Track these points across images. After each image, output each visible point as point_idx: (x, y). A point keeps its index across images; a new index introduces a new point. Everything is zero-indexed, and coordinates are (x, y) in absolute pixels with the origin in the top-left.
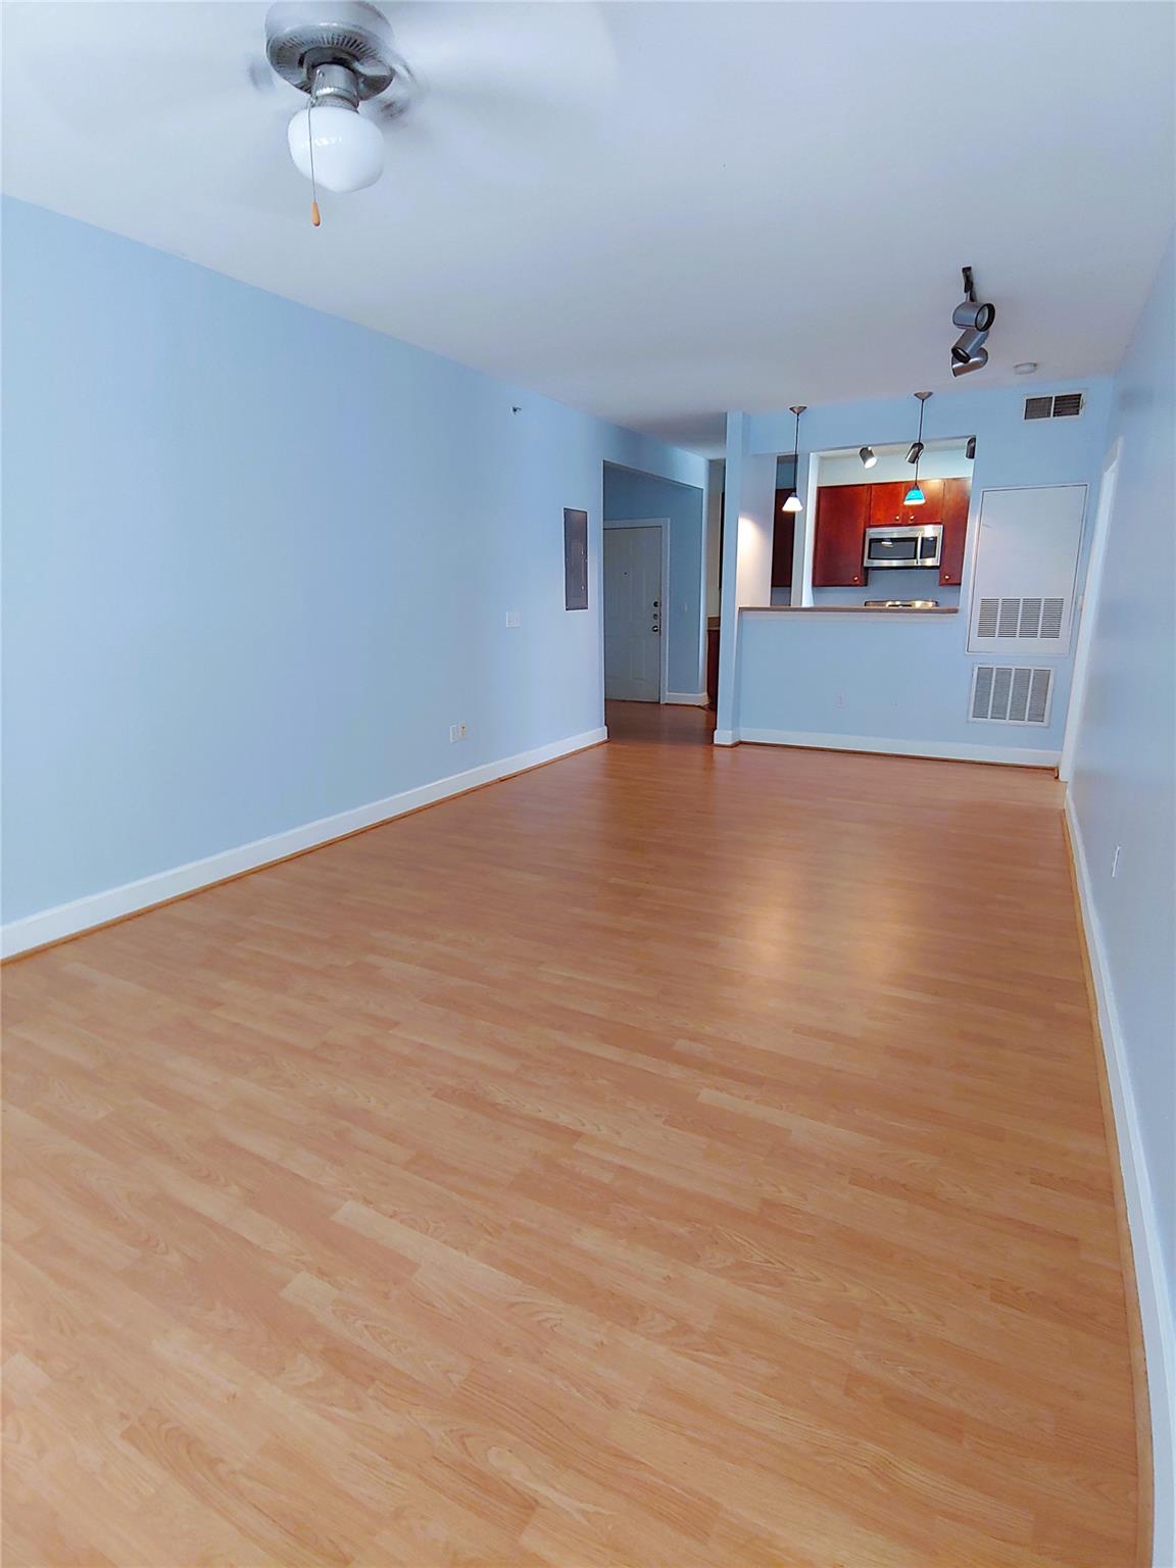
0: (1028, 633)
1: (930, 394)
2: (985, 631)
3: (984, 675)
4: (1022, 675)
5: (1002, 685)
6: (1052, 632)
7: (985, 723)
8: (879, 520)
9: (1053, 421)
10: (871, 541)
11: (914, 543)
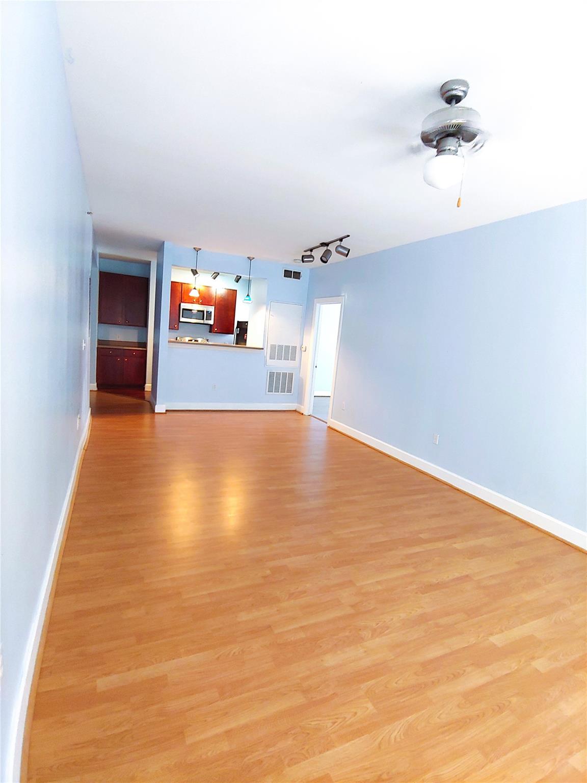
0: (286, 359)
1: (254, 258)
2: (272, 358)
3: (272, 375)
4: (285, 375)
5: (278, 379)
6: (294, 359)
7: (272, 394)
8: (185, 300)
9: (292, 279)
10: (183, 309)
11: (202, 313)
